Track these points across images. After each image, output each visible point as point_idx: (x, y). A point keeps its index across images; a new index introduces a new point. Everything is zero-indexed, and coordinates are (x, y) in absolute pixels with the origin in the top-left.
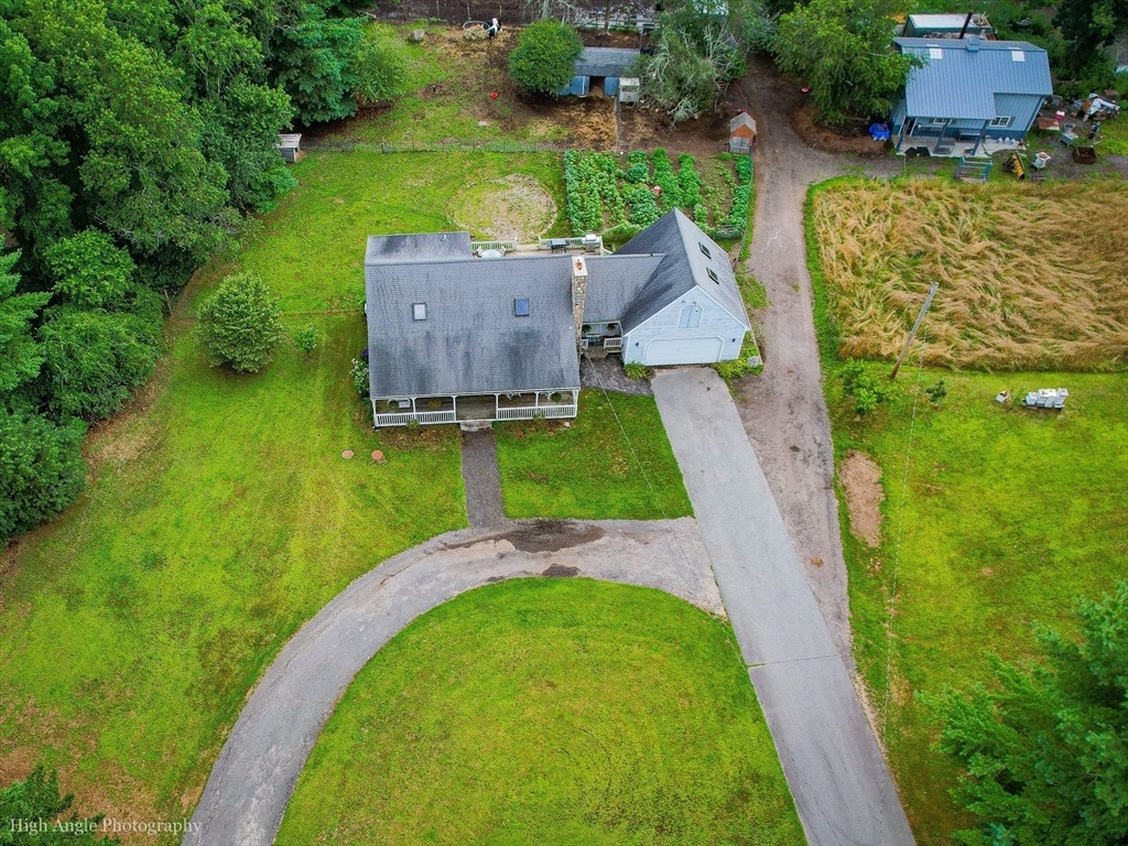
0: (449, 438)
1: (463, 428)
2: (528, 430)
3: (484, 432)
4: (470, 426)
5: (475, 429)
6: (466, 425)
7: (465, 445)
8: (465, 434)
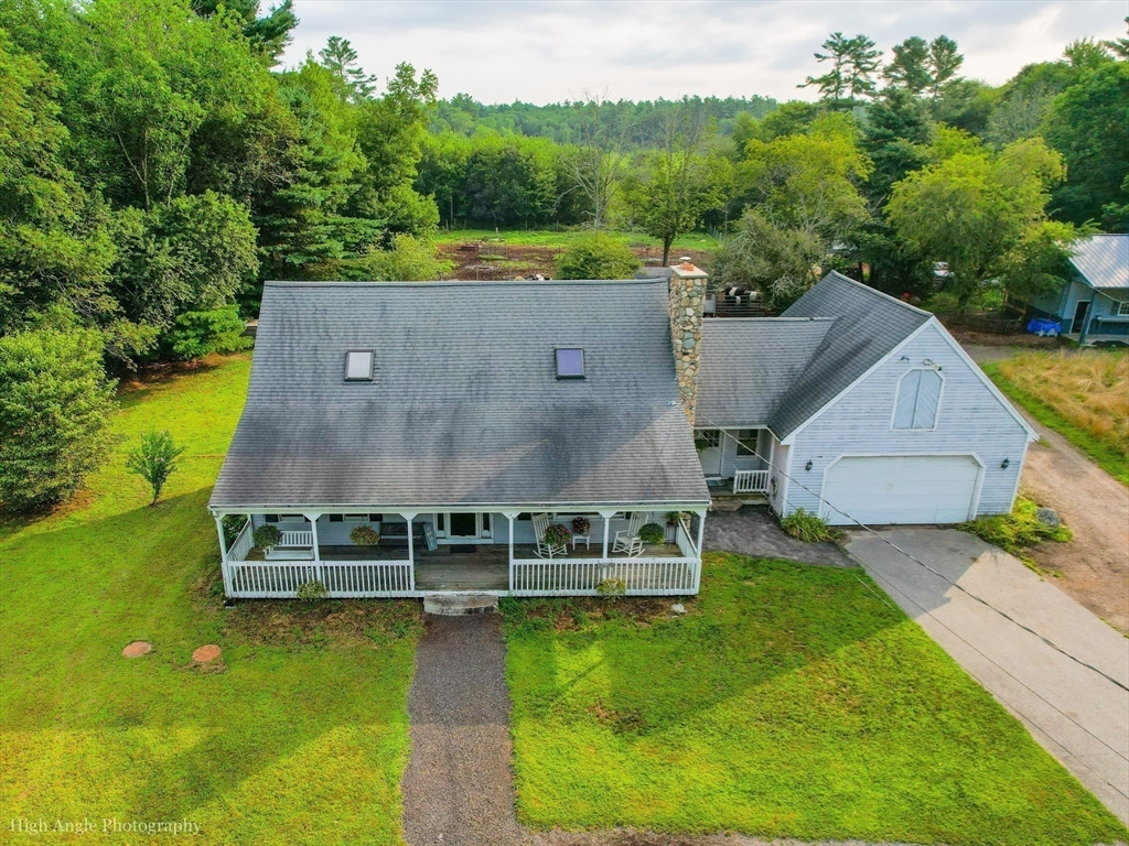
0: (390, 625)
1: (430, 608)
2: (585, 615)
3: (478, 617)
4: (446, 602)
5: (457, 610)
6: (436, 601)
7: (426, 640)
8: (431, 620)
